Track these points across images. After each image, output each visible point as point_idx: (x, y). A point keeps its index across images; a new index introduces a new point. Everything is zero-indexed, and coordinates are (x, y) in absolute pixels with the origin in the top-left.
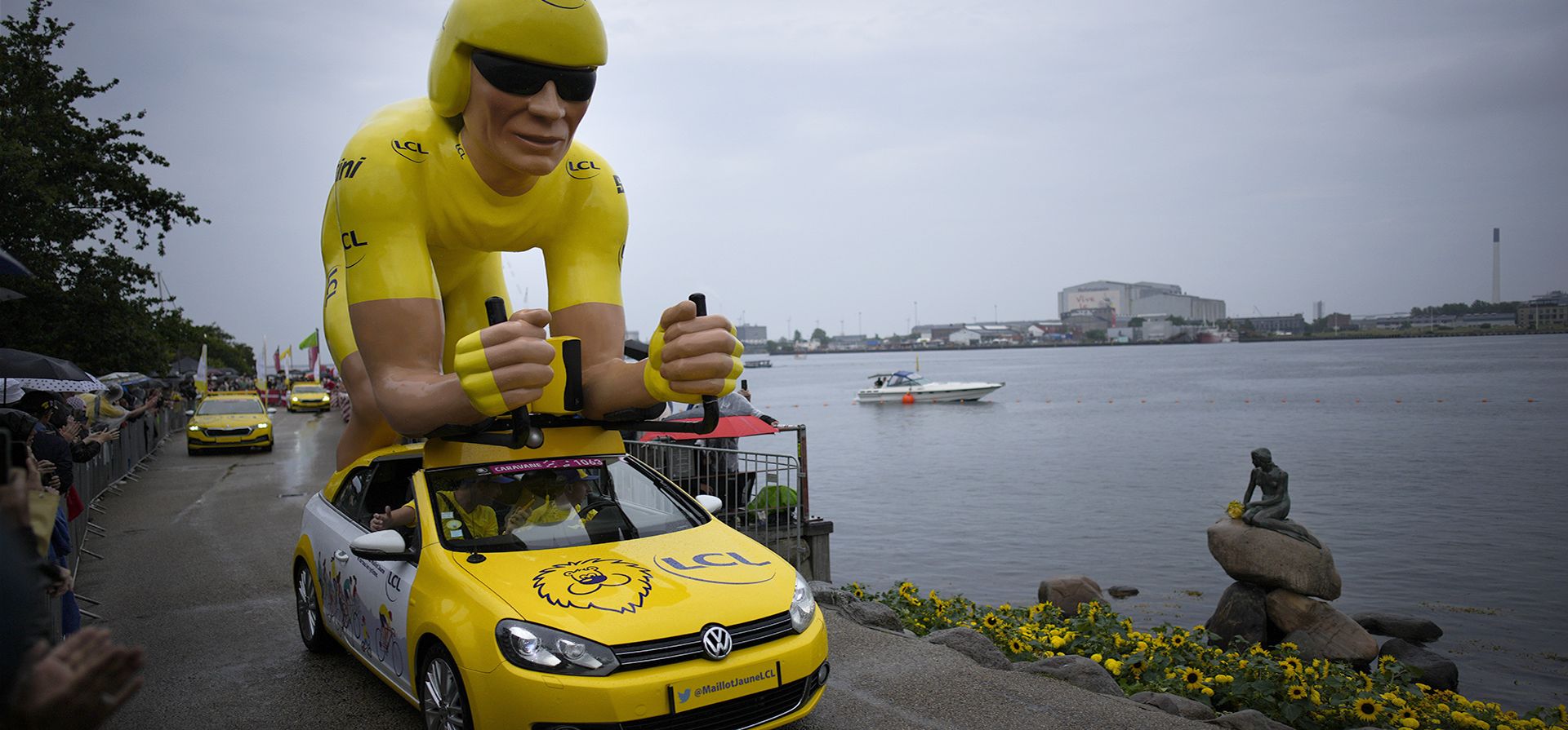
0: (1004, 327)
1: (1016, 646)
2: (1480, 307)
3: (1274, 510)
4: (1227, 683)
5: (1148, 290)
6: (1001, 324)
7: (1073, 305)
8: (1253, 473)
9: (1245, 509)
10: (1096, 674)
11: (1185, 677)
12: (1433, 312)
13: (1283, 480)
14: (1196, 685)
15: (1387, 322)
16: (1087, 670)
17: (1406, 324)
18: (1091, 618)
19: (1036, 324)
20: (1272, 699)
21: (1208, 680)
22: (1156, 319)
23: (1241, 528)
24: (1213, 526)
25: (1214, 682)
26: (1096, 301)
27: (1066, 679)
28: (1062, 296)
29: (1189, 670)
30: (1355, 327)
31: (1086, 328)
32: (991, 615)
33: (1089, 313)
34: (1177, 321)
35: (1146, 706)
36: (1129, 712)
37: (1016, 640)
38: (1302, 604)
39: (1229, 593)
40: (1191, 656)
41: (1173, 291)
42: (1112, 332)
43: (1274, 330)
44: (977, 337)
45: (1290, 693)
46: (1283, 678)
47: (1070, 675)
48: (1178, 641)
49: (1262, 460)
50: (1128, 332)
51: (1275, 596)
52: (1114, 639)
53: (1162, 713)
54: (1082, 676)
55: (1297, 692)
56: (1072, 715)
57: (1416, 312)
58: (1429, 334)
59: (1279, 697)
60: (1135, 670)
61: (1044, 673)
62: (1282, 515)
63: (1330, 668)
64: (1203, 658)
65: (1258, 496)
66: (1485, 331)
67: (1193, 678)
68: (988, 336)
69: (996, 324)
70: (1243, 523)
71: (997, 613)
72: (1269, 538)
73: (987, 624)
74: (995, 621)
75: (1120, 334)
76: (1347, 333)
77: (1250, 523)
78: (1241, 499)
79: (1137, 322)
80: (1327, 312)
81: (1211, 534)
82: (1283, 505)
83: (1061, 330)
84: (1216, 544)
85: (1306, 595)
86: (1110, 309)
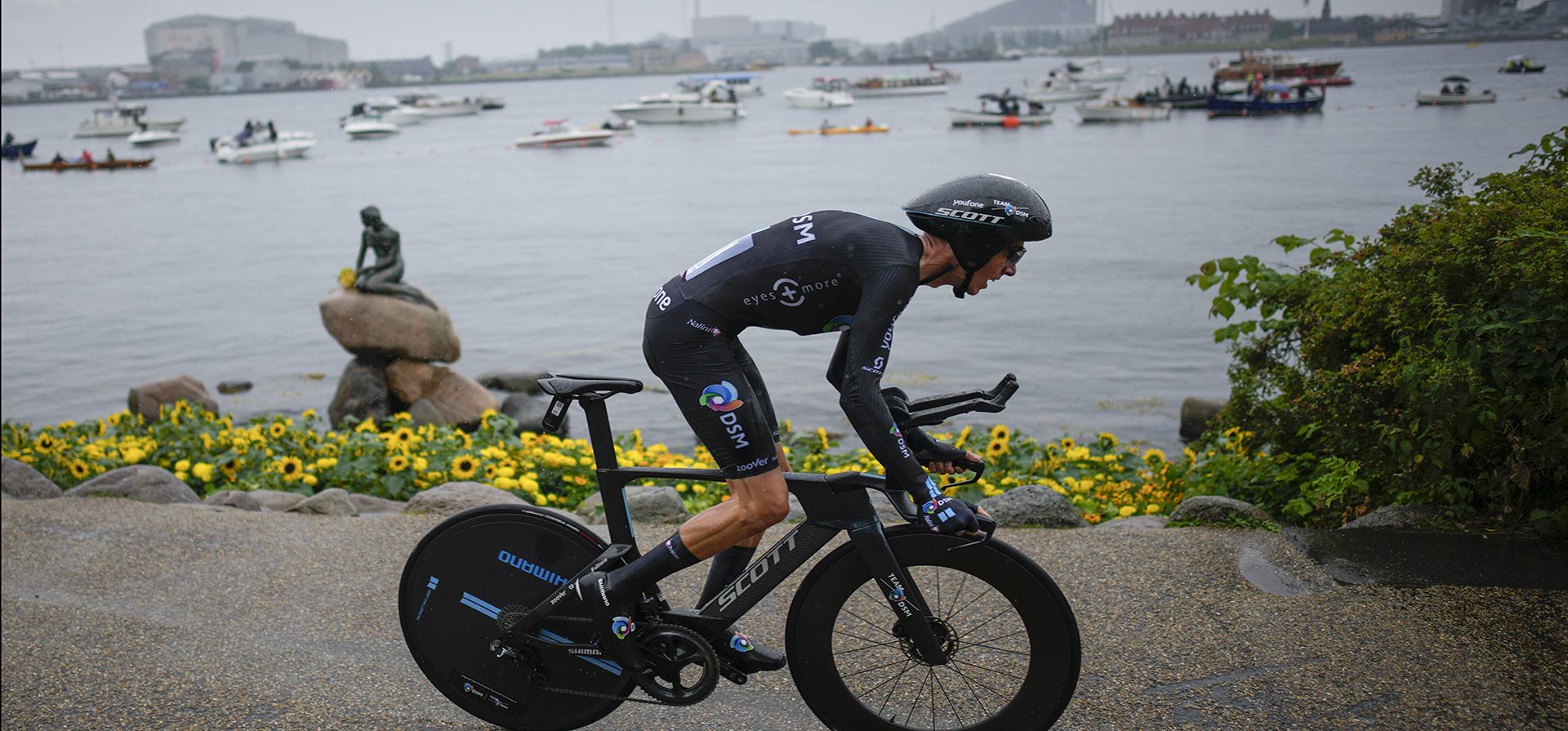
0: (73, 75)
1: (80, 469)
2: (599, 49)
3: (389, 272)
4: (331, 468)
5: (256, 27)
6: (70, 70)
7: (164, 45)
8: (365, 235)
9: (358, 276)
10: (164, 482)
11: (282, 469)
12: (558, 54)
13: (395, 239)
14: (297, 474)
15: (515, 65)
16: (152, 480)
17: (533, 66)
18: (175, 421)
19: (118, 70)
20: (373, 476)
21: (310, 467)
22: (269, 64)
23: (354, 298)
24: (326, 298)
25: (317, 469)
26: (193, 41)
27: (126, 495)
28: (151, 34)
29: (286, 460)
30: (484, 71)
31: (186, 74)
32: (44, 436)
33: (186, 57)
34: (294, 65)
35: (219, 508)
36: (198, 518)
37: (78, 462)
38: (424, 372)
39: (348, 370)
40: (293, 445)
41: (284, 30)
42: (216, 80)
43: (402, 73)
44: (37, 88)
45: (392, 465)
46: (385, 451)
47: (130, 490)
48: (278, 430)
49: (371, 219)
50: (237, 80)
51: (396, 368)
52: (202, 442)
53: (239, 512)
54: (146, 488)
55: (398, 463)
56: (128, 535)
57: (543, 54)
58: (554, 77)
59: (381, 472)
60: (227, 472)
61: (97, 493)
62: (397, 279)
63: (435, 432)
64: (307, 445)
65: (371, 259)
66: (603, 73)
67: (290, 468)
68: (52, 87)
69: (62, 70)
70: (355, 291)
71: (50, 432)
72: (384, 304)
73: (40, 449)
74: (51, 443)
75: (227, 82)
76: (478, 76)
77: (364, 290)
78: (353, 266)
79: (245, 67)
80: (456, 54)
81: (324, 308)
82: (398, 266)
83: (153, 77)
84: (331, 318)
85: (427, 361)
86: (210, 51)
